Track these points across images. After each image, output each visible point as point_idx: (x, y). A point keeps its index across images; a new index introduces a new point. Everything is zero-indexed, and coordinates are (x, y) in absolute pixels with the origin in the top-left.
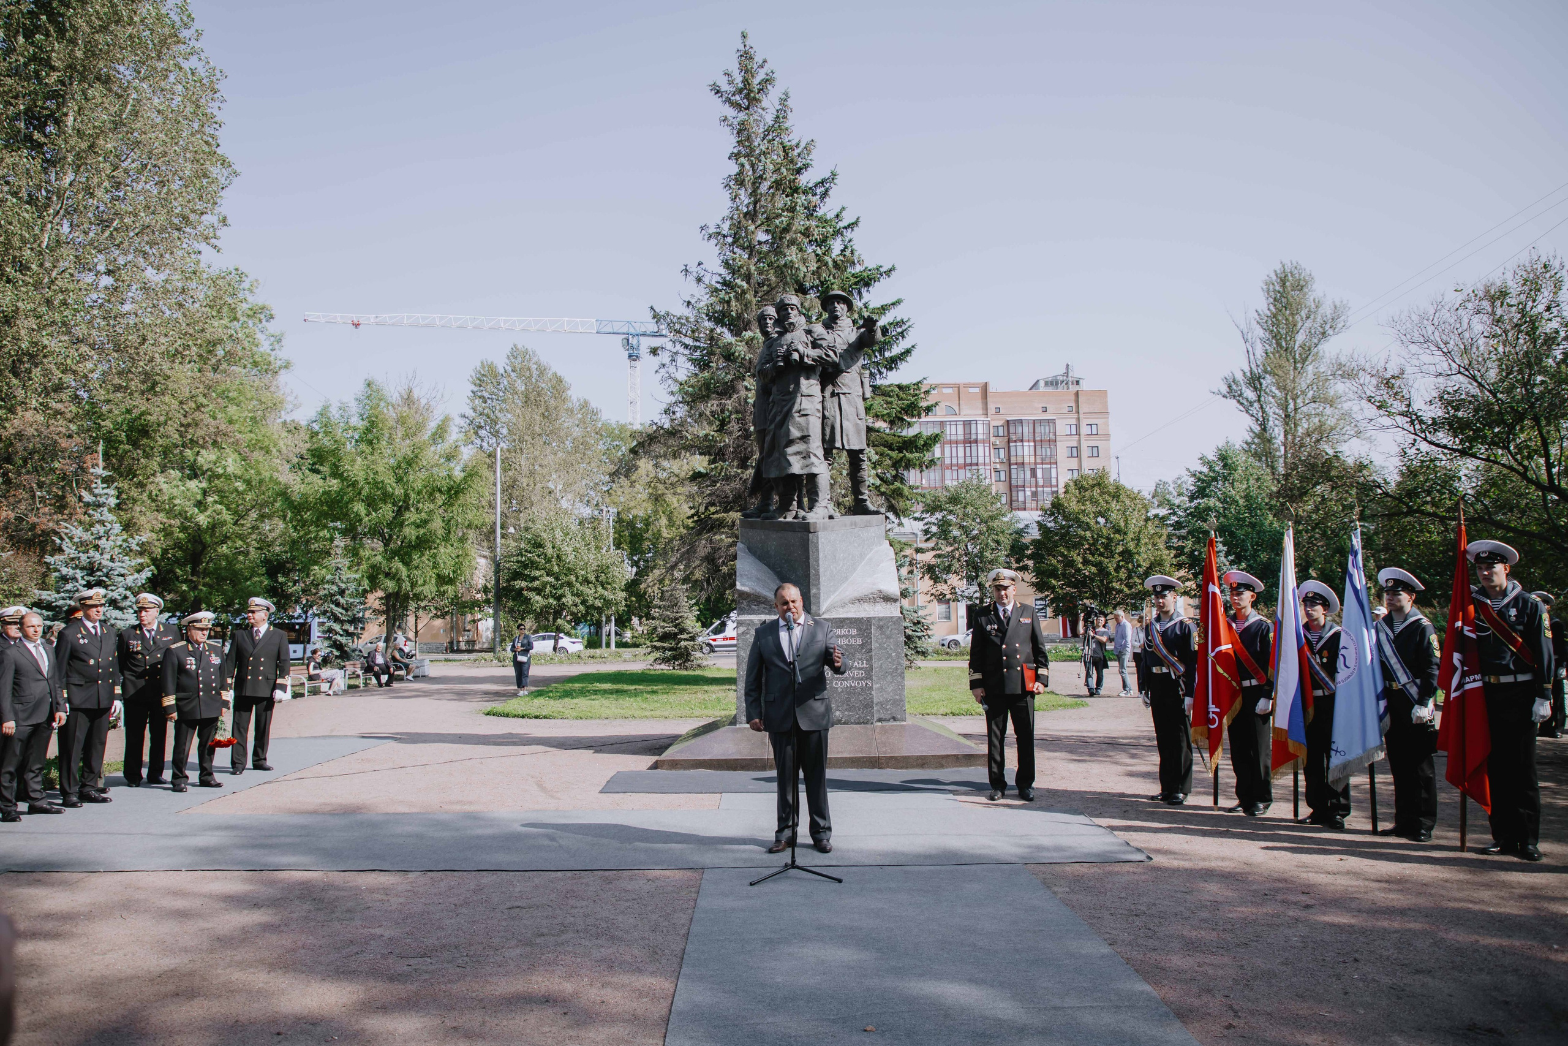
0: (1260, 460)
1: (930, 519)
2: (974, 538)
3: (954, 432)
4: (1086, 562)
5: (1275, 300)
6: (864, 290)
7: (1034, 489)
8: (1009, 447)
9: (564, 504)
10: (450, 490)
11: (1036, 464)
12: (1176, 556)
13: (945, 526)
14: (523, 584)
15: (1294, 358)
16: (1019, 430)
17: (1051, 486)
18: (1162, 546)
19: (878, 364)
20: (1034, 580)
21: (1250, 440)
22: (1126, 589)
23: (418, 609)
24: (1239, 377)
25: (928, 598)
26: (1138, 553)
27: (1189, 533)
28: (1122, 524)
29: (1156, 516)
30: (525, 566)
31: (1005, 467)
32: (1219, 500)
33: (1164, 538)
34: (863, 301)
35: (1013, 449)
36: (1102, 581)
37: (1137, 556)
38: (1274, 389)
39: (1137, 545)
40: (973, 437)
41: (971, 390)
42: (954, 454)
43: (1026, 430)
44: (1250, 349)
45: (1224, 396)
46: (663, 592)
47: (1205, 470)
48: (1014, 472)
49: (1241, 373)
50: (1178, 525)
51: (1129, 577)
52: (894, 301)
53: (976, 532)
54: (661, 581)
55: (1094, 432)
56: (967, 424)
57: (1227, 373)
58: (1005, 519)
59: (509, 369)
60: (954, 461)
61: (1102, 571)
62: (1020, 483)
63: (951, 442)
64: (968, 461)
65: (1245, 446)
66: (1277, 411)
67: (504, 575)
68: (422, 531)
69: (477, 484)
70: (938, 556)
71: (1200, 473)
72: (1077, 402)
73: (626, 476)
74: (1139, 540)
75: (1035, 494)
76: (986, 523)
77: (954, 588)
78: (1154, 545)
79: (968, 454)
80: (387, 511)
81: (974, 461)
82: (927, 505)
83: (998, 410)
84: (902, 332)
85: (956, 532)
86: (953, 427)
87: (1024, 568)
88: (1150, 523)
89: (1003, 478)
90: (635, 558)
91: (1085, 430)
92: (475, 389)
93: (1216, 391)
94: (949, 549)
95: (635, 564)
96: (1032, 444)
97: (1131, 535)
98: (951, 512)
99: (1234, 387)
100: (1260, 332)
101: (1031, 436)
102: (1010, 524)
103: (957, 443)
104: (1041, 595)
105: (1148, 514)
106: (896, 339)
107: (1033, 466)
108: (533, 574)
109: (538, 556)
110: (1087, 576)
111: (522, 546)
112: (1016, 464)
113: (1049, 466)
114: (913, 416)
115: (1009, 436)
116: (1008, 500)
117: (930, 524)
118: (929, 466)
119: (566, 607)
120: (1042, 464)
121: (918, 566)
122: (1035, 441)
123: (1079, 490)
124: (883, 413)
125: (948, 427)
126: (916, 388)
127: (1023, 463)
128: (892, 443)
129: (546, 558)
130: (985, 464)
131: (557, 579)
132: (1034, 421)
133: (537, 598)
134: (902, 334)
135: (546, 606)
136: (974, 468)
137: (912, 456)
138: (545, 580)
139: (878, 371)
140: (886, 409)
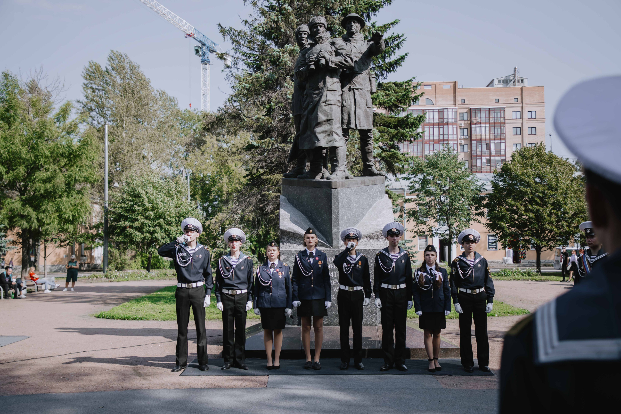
1: (414, 179)
2: (444, 192)
3: (431, 117)
4: (526, 210)
7: (488, 158)
8: (471, 128)
9: (154, 166)
10: (70, 154)
11: (490, 139)
14: (127, 224)
16: (479, 115)
17: (501, 155)
19: (380, 67)
20: (488, 222)
22: (555, 230)
23: (46, 241)
25: (412, 234)
26: (566, 204)
28: (554, 183)
30: (127, 211)
31: (468, 142)
35: (473, 129)
36: (538, 224)
37: (564, 206)
39: (565, 198)
40: (445, 121)
42: (431, 133)
43: (483, 115)
48: (474, 146)
51: (559, 221)
52: (393, 21)
53: (447, 188)
55: (535, 116)
56: (441, 112)
58: (468, 179)
59: (109, 68)
60: (431, 138)
61: (539, 218)
62: (479, 153)
63: (429, 124)
64: (441, 138)
67: (111, 217)
69: (90, 151)
70: (419, 205)
72: (521, 95)
73: (198, 148)
74: (566, 194)
75: (489, 161)
76: (454, 181)
77: (431, 227)
79: (441, 133)
80: (22, 170)
81: (446, 137)
82: (412, 168)
83: (464, 101)
85: (432, 188)
86: (431, 114)
87: (482, 214)
88: (575, 183)
89: (466, 150)
90: (206, 204)
91: (527, 115)
92: (86, 82)
94: (428, 199)
95: (206, 209)
96: (488, 125)
97: (561, 191)
98: (430, 174)
101: (487, 120)
102: (471, 183)
103: (433, 125)
104: (493, 233)
105: (573, 176)
106: (394, 49)
107: (488, 142)
108: (134, 216)
109: (136, 204)
110: (527, 219)
111: (124, 197)
112: (476, 140)
113: (499, 141)
114: (405, 104)
115: (471, 120)
116: (470, 165)
117: (415, 182)
118: (415, 139)
119: (157, 240)
120: (495, 140)
121: (406, 212)
122: (490, 124)
123: (522, 157)
124: (384, 103)
125: (428, 113)
126: (407, 84)
127: (481, 139)
128: (390, 123)
129: (143, 205)
130: (453, 140)
131: (153, 220)
132: (489, 109)
133: (136, 232)
134: (398, 46)
135: (144, 238)
136: (445, 142)
137: (404, 131)
138: (143, 220)
139: (381, 73)
140: (386, 100)
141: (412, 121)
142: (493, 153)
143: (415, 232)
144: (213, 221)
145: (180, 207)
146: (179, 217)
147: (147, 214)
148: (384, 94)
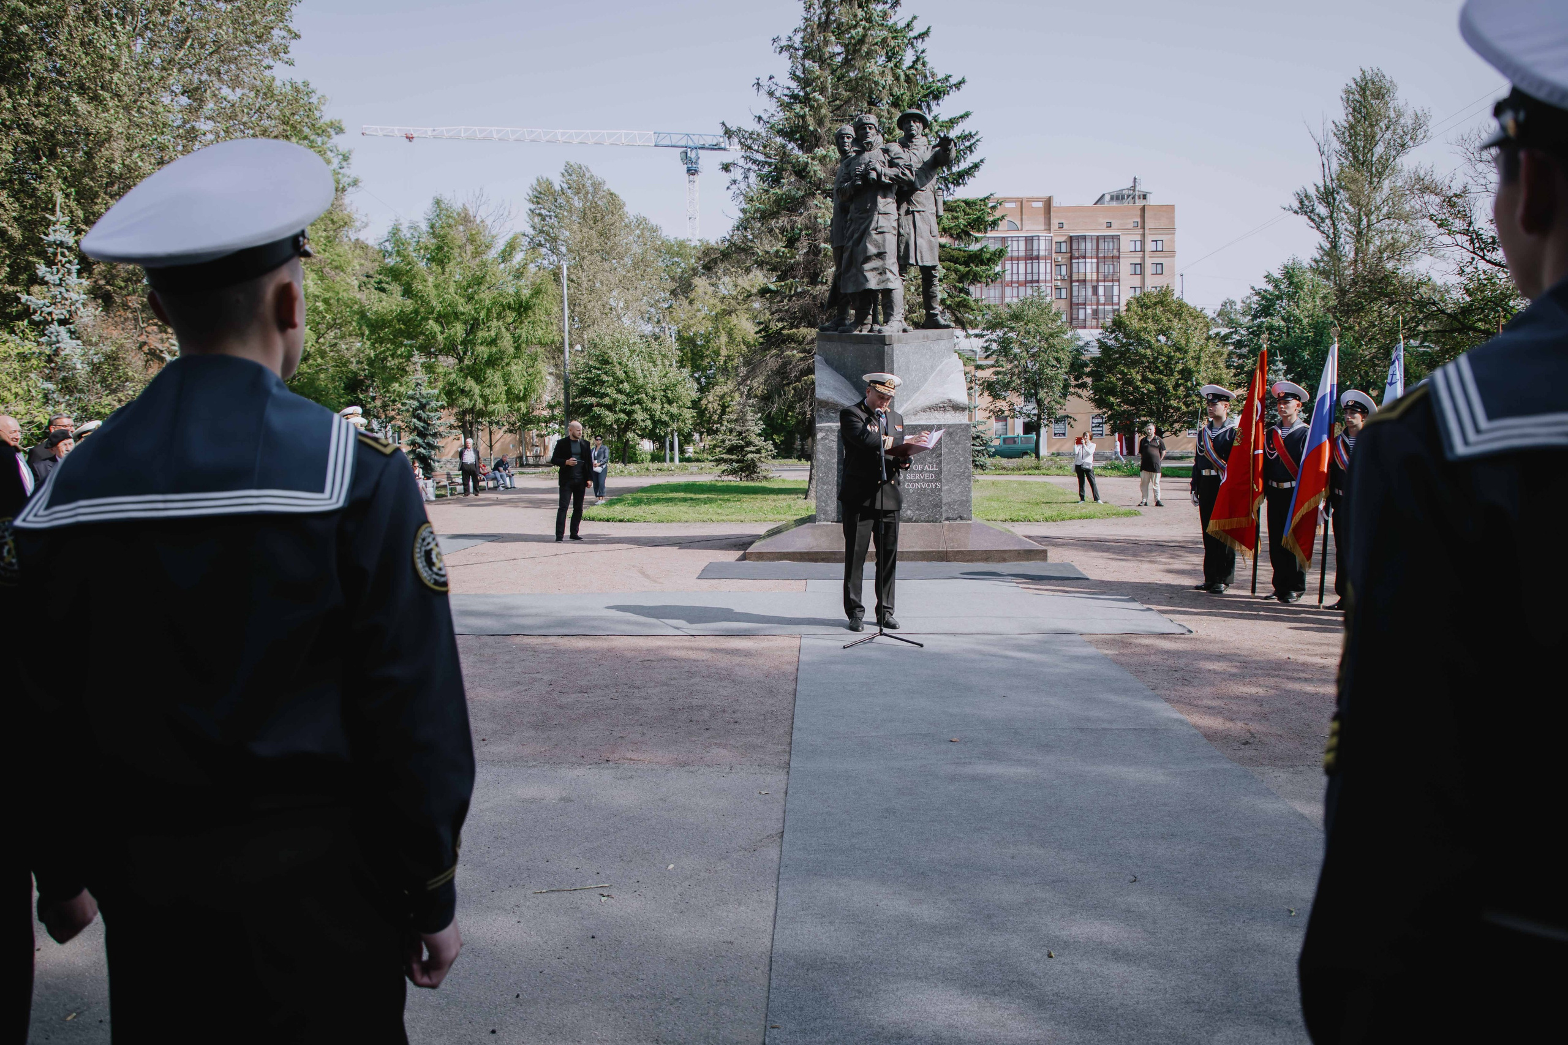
0: (1328, 278)
1: (990, 336)
2: (1033, 355)
3: (1015, 248)
4: (1145, 380)
5: (1354, 110)
6: (933, 104)
7: (1095, 307)
8: (1071, 264)
9: (626, 321)
10: (521, 306)
11: (1098, 281)
12: (1235, 375)
13: (1005, 346)
14: (594, 400)
15: (1371, 172)
16: (1082, 246)
17: (1113, 304)
18: (1222, 365)
19: (945, 179)
20: (1092, 396)
21: (1318, 257)
22: (1183, 407)
23: (491, 423)
24: (1312, 192)
25: (987, 414)
26: (1198, 372)
27: (1249, 351)
28: (1183, 342)
29: (1217, 334)
30: (592, 381)
31: (1066, 285)
32: (1283, 319)
33: (1225, 356)
34: (932, 114)
35: (1075, 266)
36: (1159, 398)
37: (1196, 375)
38: (1347, 205)
39: (1197, 363)
40: (1035, 253)
41: (1035, 205)
42: (1015, 271)
43: (1089, 246)
44: (1326, 162)
45: (1296, 212)
46: (724, 408)
47: (1270, 288)
48: (1075, 289)
49: (1314, 188)
50: (1239, 344)
51: (1187, 396)
52: (962, 113)
53: (1036, 350)
54: (722, 397)
55: (1160, 248)
56: (1029, 240)
57: (1299, 189)
58: (1065, 337)
59: (565, 186)
60: (1015, 278)
61: (1162, 391)
62: (1081, 301)
63: (1012, 259)
64: (1029, 278)
65: (1313, 264)
66: (1349, 227)
67: (574, 391)
68: (494, 349)
69: (545, 302)
70: (997, 373)
71: (1265, 291)
72: (1143, 217)
73: (685, 295)
74: (1199, 358)
75: (1095, 312)
76: (1047, 340)
77: (1013, 404)
78: (1214, 364)
79: (1029, 271)
80: (460, 329)
81: (1035, 278)
82: (989, 322)
83: (1061, 226)
84: (970, 147)
85: (1016, 350)
86: (1015, 243)
87: (1083, 386)
88: (1211, 342)
89: (1064, 295)
90: (697, 375)
91: (1150, 246)
92: (534, 206)
93: (1287, 206)
95: (698, 380)
96: (1095, 260)
97: (1191, 354)
98: (1012, 329)
99: (1306, 203)
100: (1336, 145)
101: (1094, 252)
102: (1070, 341)
103: (1018, 259)
104: (1097, 411)
105: (1210, 333)
106: (965, 154)
107: (1095, 284)
108: (603, 390)
109: (606, 373)
110: (1145, 394)
111: (591, 363)
112: (1078, 281)
113: (1111, 284)
114: (979, 231)
115: (1071, 252)
116: (1069, 317)
117: (991, 341)
118: (992, 281)
119: (635, 421)
120: (1104, 281)
121: (978, 382)
122: (1098, 258)
123: (1141, 307)
124: (950, 228)
125: (1010, 243)
126: (982, 203)
127: (1085, 281)
128: (958, 258)
129: (614, 375)
130: (1046, 281)
131: (627, 395)
132: (1098, 236)
133: (607, 413)
134: (970, 149)
135: (617, 421)
136: (1034, 285)
137: (979, 269)
138: (615, 396)
139: (947, 186)
140: (953, 224)
141: (988, 256)
142: (1102, 300)
143: (991, 411)
144: (710, 398)
145: (665, 377)
146: (664, 391)
147: (621, 386)
148: (950, 217)
